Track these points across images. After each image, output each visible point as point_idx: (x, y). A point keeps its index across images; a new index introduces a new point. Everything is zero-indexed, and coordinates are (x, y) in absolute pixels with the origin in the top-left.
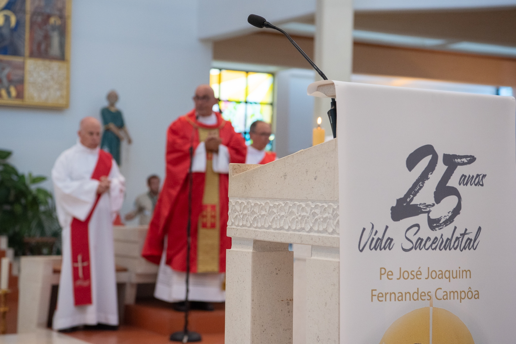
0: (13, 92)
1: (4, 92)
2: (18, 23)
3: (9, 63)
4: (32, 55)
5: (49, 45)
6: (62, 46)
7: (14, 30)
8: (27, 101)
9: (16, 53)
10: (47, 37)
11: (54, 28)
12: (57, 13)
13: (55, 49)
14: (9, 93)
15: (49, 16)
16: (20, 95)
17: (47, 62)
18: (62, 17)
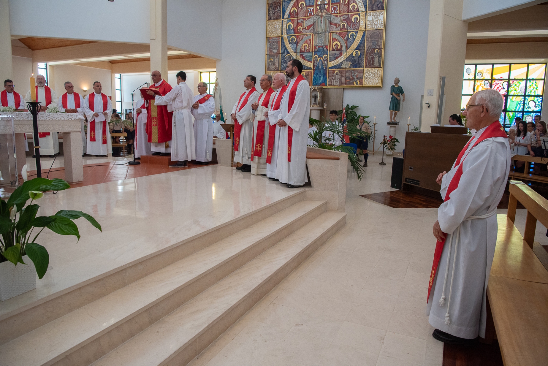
0: (359, 83)
1: (355, 83)
2: (361, 54)
3: (357, 71)
4: (366, 67)
5: (374, 61)
6: (379, 61)
7: (359, 57)
8: (364, 86)
9: (360, 67)
10: (373, 58)
11: (376, 54)
12: (378, 47)
13: (376, 63)
14: (357, 83)
15: (374, 49)
16: (361, 83)
17: (373, 69)
18: (380, 49)
